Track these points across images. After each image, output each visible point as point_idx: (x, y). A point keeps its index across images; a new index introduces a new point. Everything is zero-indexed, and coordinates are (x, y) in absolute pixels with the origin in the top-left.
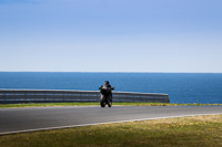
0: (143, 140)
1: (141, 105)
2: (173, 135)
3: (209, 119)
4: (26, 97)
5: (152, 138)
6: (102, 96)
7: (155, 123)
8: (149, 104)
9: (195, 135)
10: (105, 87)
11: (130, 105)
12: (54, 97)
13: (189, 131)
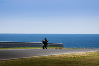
0: (52, 64)
3: (81, 54)
5: (56, 63)
6: (43, 44)
9: (74, 62)
13: (72, 60)
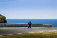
0: (45, 37)
1: (45, 27)
2: (53, 35)
4: (15, 25)
5: (48, 36)
7: (49, 32)
8: (47, 27)
10: (29, 23)
11: (42, 27)
12: (22, 25)
